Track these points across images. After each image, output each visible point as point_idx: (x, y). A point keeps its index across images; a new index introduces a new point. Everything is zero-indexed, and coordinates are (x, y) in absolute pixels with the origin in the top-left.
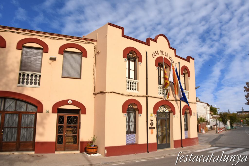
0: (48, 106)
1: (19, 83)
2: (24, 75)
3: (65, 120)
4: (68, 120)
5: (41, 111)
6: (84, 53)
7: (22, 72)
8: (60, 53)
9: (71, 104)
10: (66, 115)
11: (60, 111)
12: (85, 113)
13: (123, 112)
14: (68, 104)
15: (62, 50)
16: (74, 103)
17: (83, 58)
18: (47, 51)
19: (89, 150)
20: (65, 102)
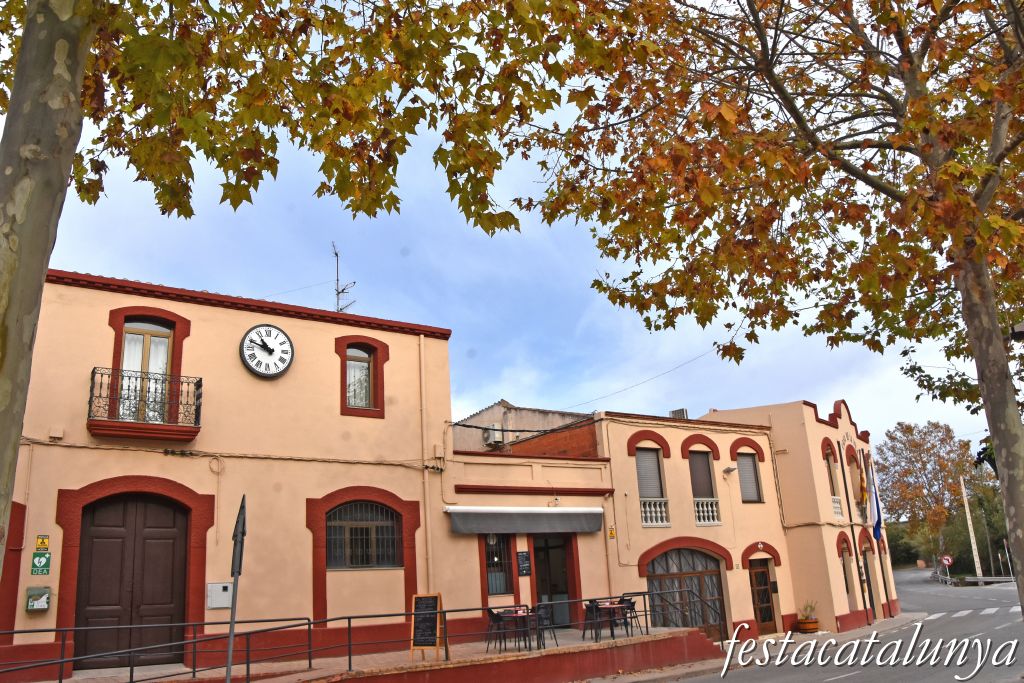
2: (698, 505)
5: (731, 567)
6: (759, 454)
7: (700, 500)
8: (732, 458)
9: (762, 550)
14: (758, 550)
15: (734, 453)
18: (718, 457)
20: (754, 548)
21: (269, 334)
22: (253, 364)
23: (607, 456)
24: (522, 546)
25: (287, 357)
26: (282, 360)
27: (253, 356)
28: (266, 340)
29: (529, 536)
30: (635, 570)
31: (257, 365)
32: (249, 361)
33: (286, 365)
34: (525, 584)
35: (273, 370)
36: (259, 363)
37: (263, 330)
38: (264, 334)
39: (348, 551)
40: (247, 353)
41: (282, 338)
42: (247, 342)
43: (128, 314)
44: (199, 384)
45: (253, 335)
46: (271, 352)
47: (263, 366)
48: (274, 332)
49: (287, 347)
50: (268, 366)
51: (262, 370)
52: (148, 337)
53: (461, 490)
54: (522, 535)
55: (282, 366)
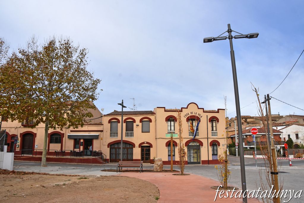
0: (137, 145)
1: (126, 136)
2: (127, 133)
3: (145, 150)
4: (146, 150)
5: (135, 147)
6: (150, 121)
7: (128, 132)
8: (140, 122)
9: (146, 144)
10: (145, 149)
11: (142, 147)
12: (152, 147)
13: (166, 146)
14: (145, 144)
15: (141, 121)
16: (147, 143)
17: (150, 123)
18: (135, 122)
19: (152, 162)
20: (143, 143)
23: (103, 124)
24: (82, 141)
29: (83, 139)
30: (107, 146)
34: (82, 147)
39: (55, 141)
53: (71, 131)
54: (82, 139)
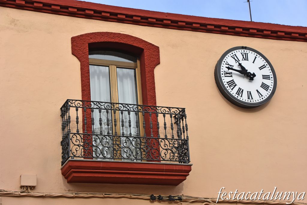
21: (246, 58)
22: (233, 92)
25: (270, 83)
26: (265, 87)
27: (232, 83)
28: (244, 64)
31: (238, 93)
32: (229, 89)
33: (269, 92)
35: (256, 99)
36: (240, 91)
37: (238, 53)
38: (240, 57)
40: (225, 80)
41: (260, 61)
42: (224, 68)
43: (92, 41)
44: (181, 115)
45: (229, 60)
46: (251, 77)
47: (245, 95)
48: (251, 55)
49: (267, 71)
50: (249, 94)
51: (244, 98)
52: (113, 67)
55: (266, 94)
